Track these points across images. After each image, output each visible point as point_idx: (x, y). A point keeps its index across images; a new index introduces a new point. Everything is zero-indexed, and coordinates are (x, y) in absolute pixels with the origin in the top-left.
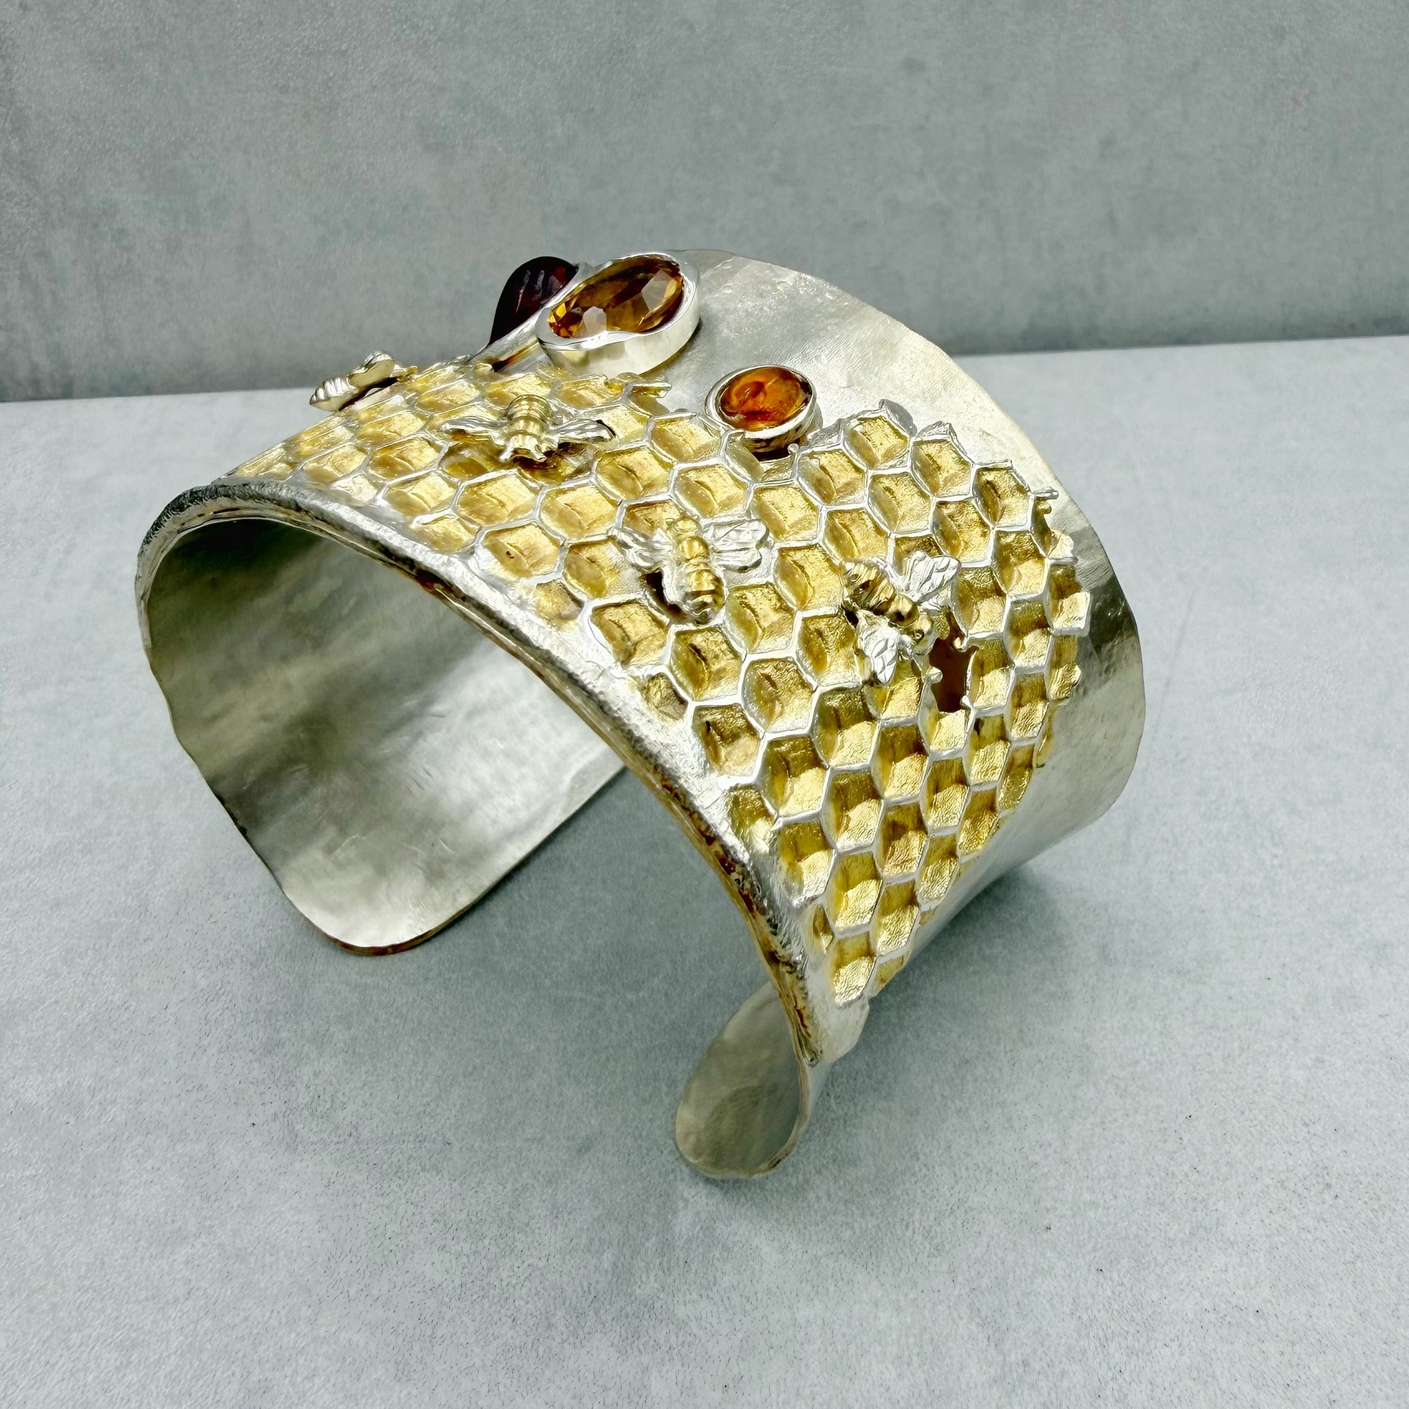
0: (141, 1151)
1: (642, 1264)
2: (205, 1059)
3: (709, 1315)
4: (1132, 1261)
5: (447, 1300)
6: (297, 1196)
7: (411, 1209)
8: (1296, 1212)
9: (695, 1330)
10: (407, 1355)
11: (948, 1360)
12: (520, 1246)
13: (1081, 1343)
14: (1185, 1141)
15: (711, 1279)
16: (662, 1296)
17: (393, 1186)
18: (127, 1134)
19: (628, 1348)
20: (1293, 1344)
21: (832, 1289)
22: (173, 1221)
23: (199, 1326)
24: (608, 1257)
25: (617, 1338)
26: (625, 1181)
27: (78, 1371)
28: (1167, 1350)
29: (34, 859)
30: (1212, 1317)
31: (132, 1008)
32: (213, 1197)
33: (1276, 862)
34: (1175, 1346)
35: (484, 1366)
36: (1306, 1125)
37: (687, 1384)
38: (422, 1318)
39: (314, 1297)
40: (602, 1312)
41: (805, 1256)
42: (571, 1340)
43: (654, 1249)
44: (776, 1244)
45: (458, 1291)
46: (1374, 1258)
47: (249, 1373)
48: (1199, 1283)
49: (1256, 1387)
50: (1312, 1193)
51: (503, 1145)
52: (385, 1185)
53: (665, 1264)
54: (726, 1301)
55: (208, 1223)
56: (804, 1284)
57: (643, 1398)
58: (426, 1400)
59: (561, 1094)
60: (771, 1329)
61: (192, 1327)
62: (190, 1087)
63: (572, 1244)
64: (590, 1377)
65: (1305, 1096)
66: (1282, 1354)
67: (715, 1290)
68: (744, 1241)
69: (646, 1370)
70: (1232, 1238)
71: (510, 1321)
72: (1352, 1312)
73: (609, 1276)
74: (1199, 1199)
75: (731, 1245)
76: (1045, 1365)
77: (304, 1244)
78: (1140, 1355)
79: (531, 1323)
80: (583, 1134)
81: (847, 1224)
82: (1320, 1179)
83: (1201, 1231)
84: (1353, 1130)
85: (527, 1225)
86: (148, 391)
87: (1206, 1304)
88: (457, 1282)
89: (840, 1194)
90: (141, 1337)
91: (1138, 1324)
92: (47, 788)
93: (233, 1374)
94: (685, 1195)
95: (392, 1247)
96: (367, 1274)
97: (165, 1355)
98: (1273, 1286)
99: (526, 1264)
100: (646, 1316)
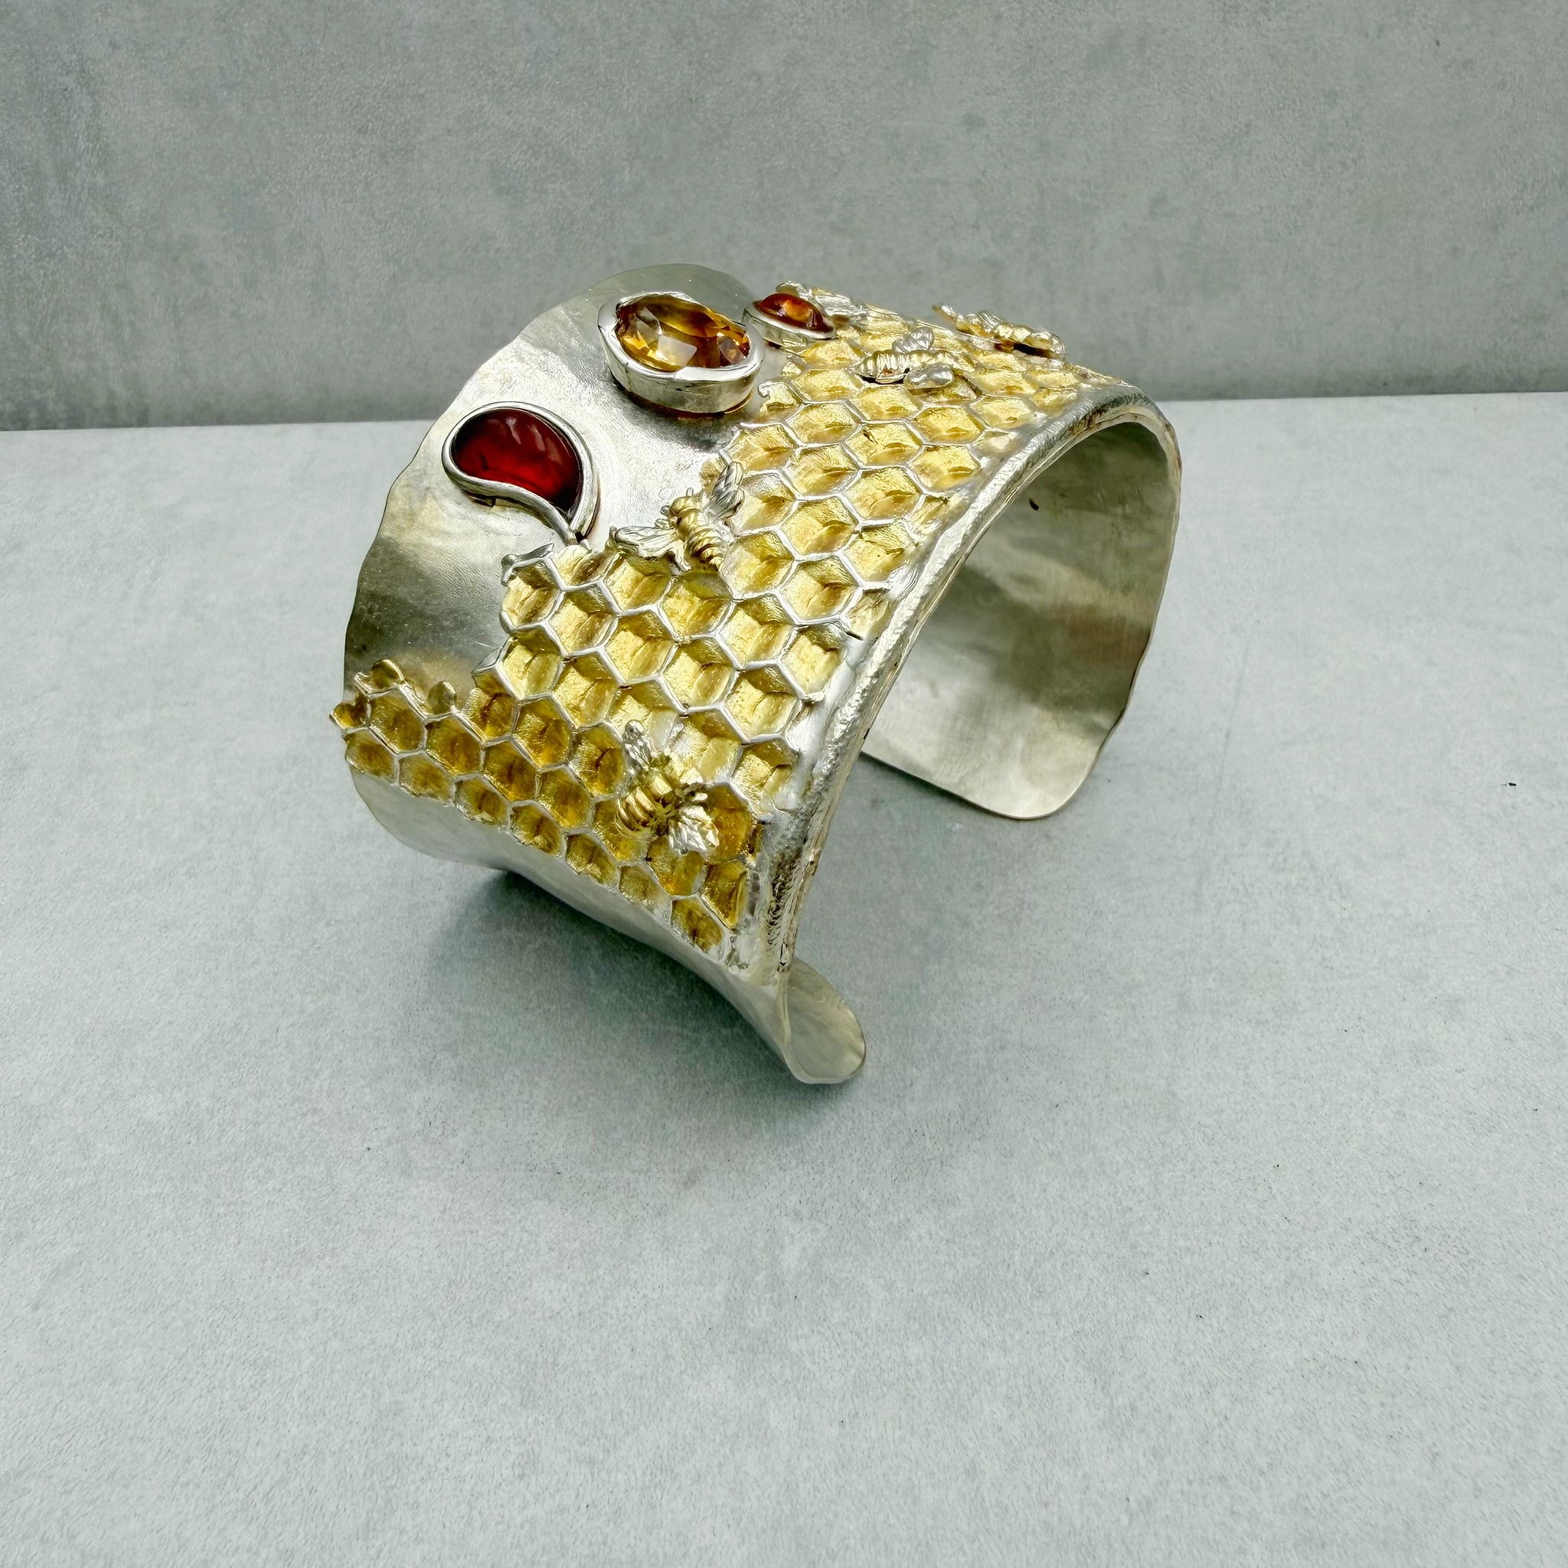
0: (261, 1172)
1: (753, 1298)
2: (318, 1082)
3: (822, 1350)
4: (1230, 1308)
5: (565, 1328)
6: (416, 1221)
7: (526, 1236)
8: (1387, 1264)
9: (809, 1365)
10: (532, 1382)
11: (1057, 1402)
12: (633, 1277)
13: (1186, 1389)
14: (1274, 1191)
15: (821, 1314)
16: (775, 1330)
17: (508, 1214)
18: (247, 1155)
19: (745, 1381)
20: (1393, 1396)
21: (939, 1328)
22: (297, 1243)
23: (328, 1347)
24: (720, 1289)
25: (734, 1369)
26: (732, 1216)
27: (214, 1388)
28: (1270, 1398)
29: (141, 881)
30: (1312, 1366)
32: (334, 1220)
33: (1345, 915)
34: (1277, 1394)
35: (606, 1394)
36: (1391, 1177)
37: (804, 1418)
38: (544, 1345)
39: (438, 1321)
40: (718, 1343)
41: (911, 1295)
42: (689, 1371)
43: (764, 1284)
44: (882, 1281)
45: (577, 1320)
46: (1467, 1312)
47: (379, 1395)
48: (1297, 1332)
49: (1358, 1437)
50: (1402, 1246)
51: (612, 1175)
52: (500, 1213)
53: (776, 1298)
54: (836, 1335)
55: (331, 1245)
56: (912, 1322)
57: (763, 1431)
58: (553, 1426)
59: (664, 1127)
60: (883, 1367)
61: (322, 1348)
62: (305, 1110)
63: (685, 1276)
64: (710, 1408)
65: (1389, 1148)
66: (1383, 1405)
67: (825, 1325)
68: (850, 1277)
69: (763, 1403)
70: (1326, 1287)
71: (629, 1350)
72: (1448, 1365)
73: (722, 1309)
74: (1293, 1248)
75: (838, 1282)
76: (1152, 1410)
77: (426, 1268)
78: (1244, 1402)
79: (649, 1354)
80: (687, 1167)
81: (951, 1264)
82: (1409, 1232)
83: (1296, 1281)
84: (1437, 1184)
85: (640, 1255)
86: (221, 420)
87: (1306, 1354)
88: (575, 1310)
89: (941, 1234)
90: (273, 1356)
91: (1239, 1371)
92: (149, 811)
93: (364, 1395)
94: (791, 1231)
95: (510, 1275)
96: (488, 1300)
97: (298, 1373)
98: (1369, 1337)
99: (641, 1295)
100: (761, 1350)
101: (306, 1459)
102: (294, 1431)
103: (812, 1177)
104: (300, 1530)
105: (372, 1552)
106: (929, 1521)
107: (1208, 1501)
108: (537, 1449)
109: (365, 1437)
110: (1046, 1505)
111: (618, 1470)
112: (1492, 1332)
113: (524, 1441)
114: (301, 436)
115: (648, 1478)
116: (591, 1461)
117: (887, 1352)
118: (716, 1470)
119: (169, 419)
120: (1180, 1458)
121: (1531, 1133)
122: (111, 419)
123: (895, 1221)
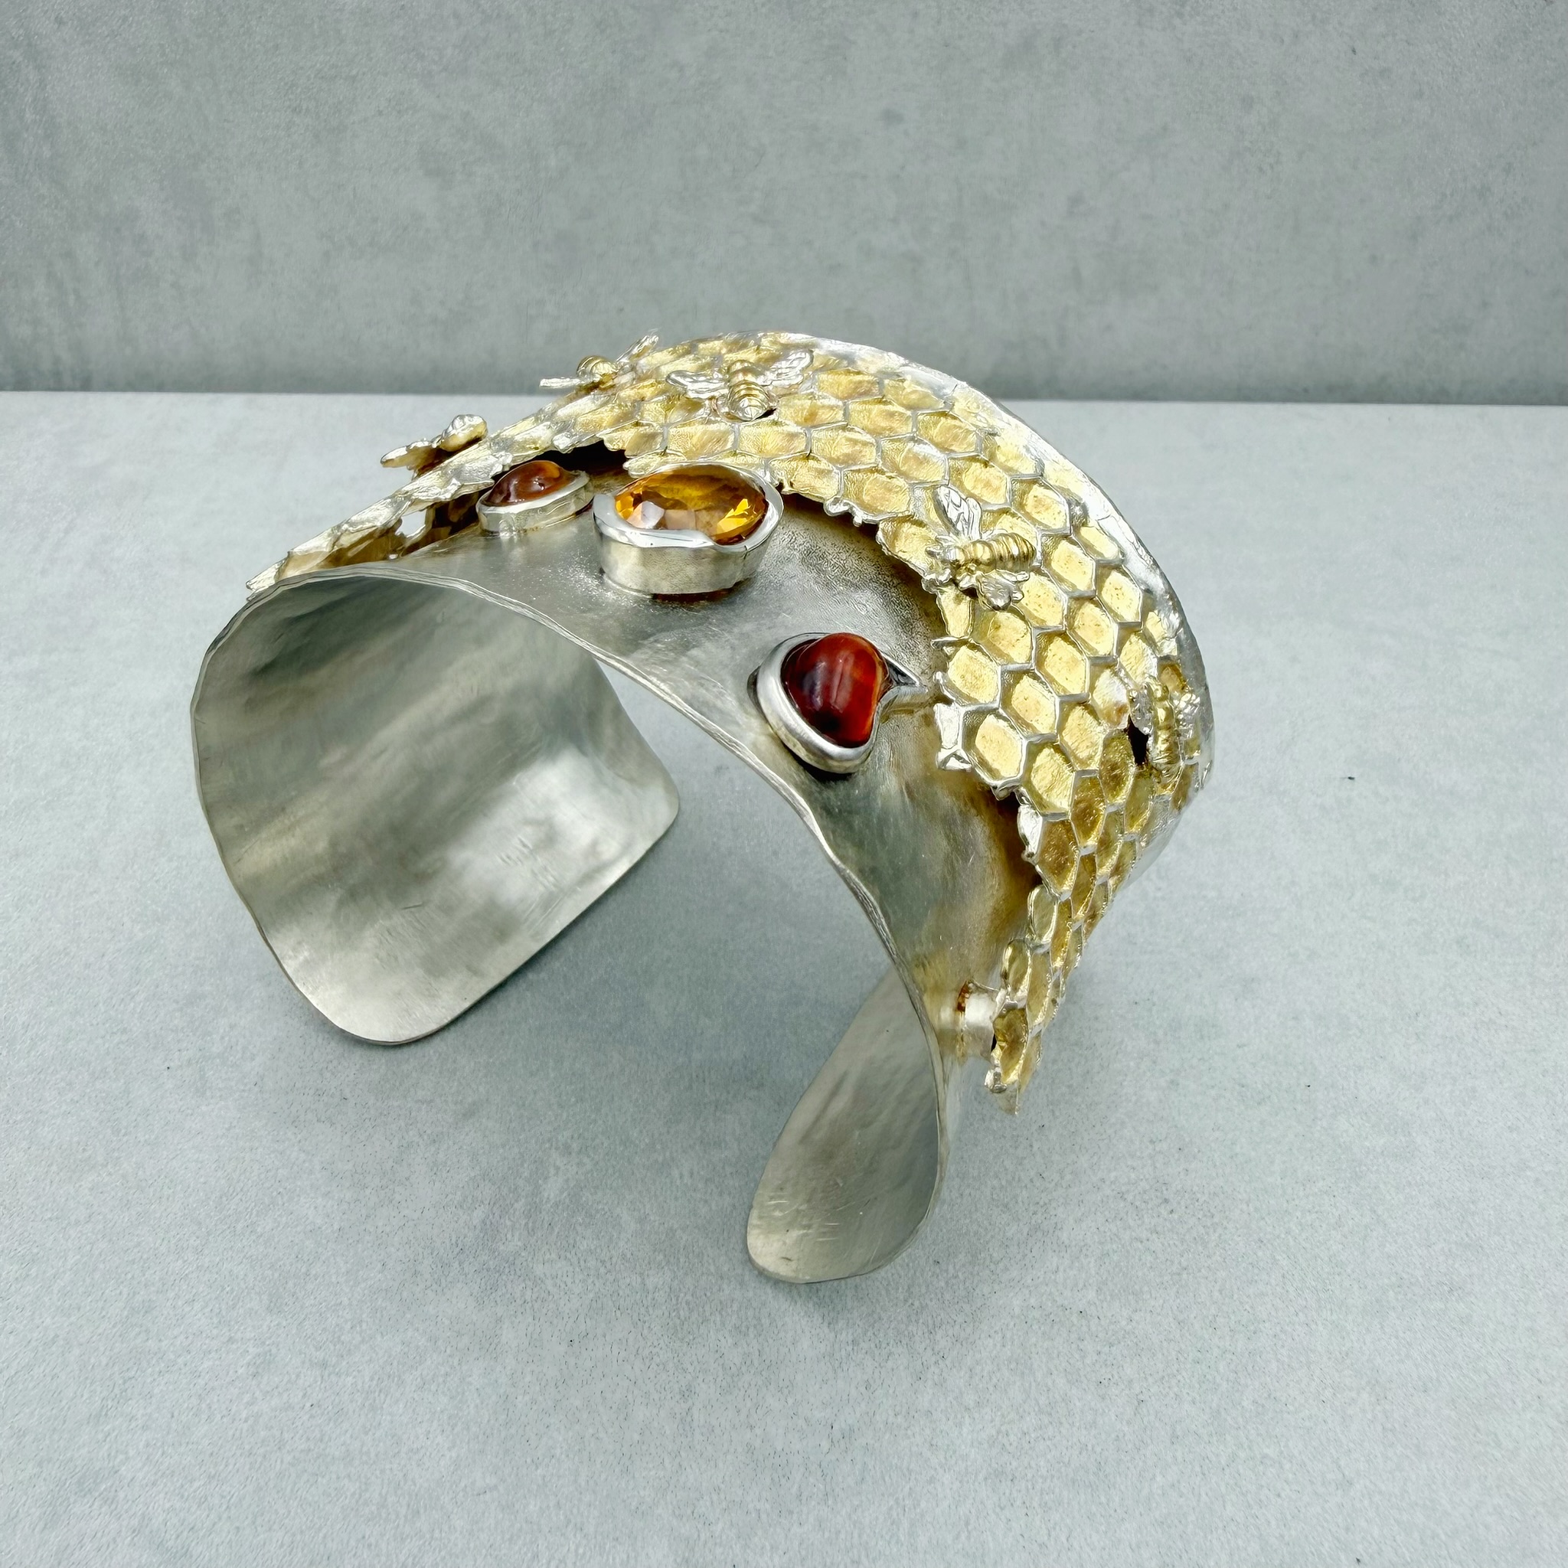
0: (63, 1084)
1: (508, 1223)
2: (132, 1005)
3: (565, 1275)
4: (969, 1255)
5: (324, 1241)
6: (200, 1136)
7: (303, 1156)
8: (1131, 1222)
9: (550, 1288)
10: (281, 1290)
11: (782, 1334)
12: (398, 1197)
13: (910, 1328)
14: (1035, 1149)
15: (572, 1242)
16: (523, 1254)
17: (289, 1134)
18: (53, 1068)
19: (485, 1299)
20: (1111, 1345)
21: (682, 1259)
22: (84, 1150)
23: (95, 1247)
24: (478, 1214)
25: (477, 1288)
26: (503, 1146)
28: (991, 1341)
30: (1037, 1314)
31: (72, 954)
32: (123, 1131)
33: (1159, 894)
34: (998, 1338)
35: (350, 1304)
36: (1152, 1142)
37: (535, 1335)
38: (300, 1256)
39: (203, 1229)
40: (467, 1263)
41: (662, 1228)
42: (435, 1287)
43: (522, 1211)
44: (636, 1214)
45: (336, 1235)
46: (1200, 1271)
47: (135, 1293)
48: (1030, 1281)
49: (1068, 1381)
50: (1150, 1206)
51: (396, 1104)
52: (281, 1133)
53: (530, 1225)
54: (582, 1262)
55: (116, 1154)
56: (657, 1253)
57: (493, 1346)
58: (294, 1332)
59: (454, 1062)
60: (621, 1293)
61: (88, 1247)
62: (115, 1030)
63: (448, 1199)
64: (447, 1322)
65: (1155, 1115)
66: (1099, 1353)
67: (573, 1252)
68: (606, 1209)
69: (499, 1320)
70: (1067, 1242)
71: (379, 1265)
72: (1171, 1319)
73: (477, 1232)
74: (1042, 1203)
75: (593, 1213)
76: (873, 1346)
77: (202, 1180)
78: (964, 1343)
79: (399, 1269)
80: (470, 1100)
81: (706, 1201)
82: (1159, 1194)
83: (1039, 1234)
84: (1196, 1150)
85: (407, 1179)
86: (161, 388)
87: (1033, 1301)
88: (336, 1227)
89: (702, 1173)
90: (41, 1253)
91: (967, 1315)
92: (21, 747)
93: (120, 1293)
94: (558, 1163)
95: (281, 1190)
96: (254, 1212)
97: (62, 1270)
98: (1099, 1290)
99: (402, 1214)
100: (507, 1270)
101: (54, 1348)
102: (48, 1321)
103: (588, 1114)
104: (36, 1413)
105: (100, 1436)
106: (636, 1437)
107: (909, 1432)
108: (274, 1351)
109: (115, 1330)
110: (752, 1428)
111: (347, 1375)
112: (1220, 1292)
113: (264, 1343)
114: (233, 405)
115: (375, 1382)
116: (324, 1365)
117: (628, 1281)
118: (441, 1380)
119: (111, 386)
120: (891, 1391)
121: (1300, 1108)
122: (56, 383)
123: (660, 1159)
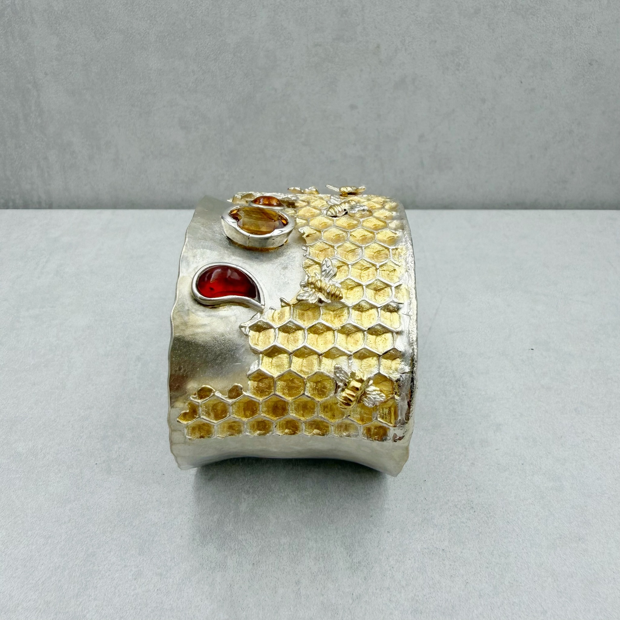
0: (57, 471)
2: (81, 440)
3: (250, 539)
4: (400, 529)
5: (159, 528)
6: (110, 489)
7: (149, 496)
8: (460, 516)
9: (244, 544)
10: (143, 547)
11: (332, 560)
13: (380, 557)
14: (423, 489)
15: (252, 527)
16: (234, 532)
17: (143, 488)
18: (52, 465)
19: (220, 549)
20: (455, 562)
21: (293, 533)
22: (66, 495)
23: (72, 532)
24: (216, 517)
25: (217, 545)
26: (224, 491)
27: (29, 545)
28: (410, 561)
29: (27, 368)
30: (427, 551)
31: (58, 421)
32: (80, 488)
33: (464, 393)
34: (413, 560)
35: (170, 552)
36: (466, 486)
37: (240, 562)
38: (150, 534)
39: (113, 525)
40: (213, 535)
41: (285, 521)
42: (201, 544)
43: (232, 515)
44: (275, 516)
45: (163, 526)
46: (486, 534)
47: (88, 549)
48: (423, 539)
49: (440, 576)
50: (466, 510)
52: (140, 488)
53: (236, 521)
54: (256, 535)
55: (78, 497)
56: (284, 530)
57: (224, 566)
58: (149, 562)
60: (271, 545)
61: (70, 532)
62: (75, 450)
63: (204, 512)
64: (206, 558)
65: (467, 476)
66: (451, 565)
68: (264, 514)
69: (226, 557)
70: (436, 523)
71: (180, 537)
72: (476, 552)
73: (216, 524)
74: (426, 509)
75: (259, 515)
76: (366, 564)
77: (111, 506)
78: (400, 563)
79: (187, 538)
81: (301, 511)
82: (469, 505)
83: (426, 521)
84: (483, 489)
86: (79, 207)
87: (425, 546)
88: (163, 522)
89: (299, 500)
90: (52, 535)
91: (400, 552)
92: (34, 344)
93: (83, 549)
94: (245, 497)
95: (141, 509)
96: (132, 517)
97: (60, 541)
98: (449, 541)
99: (187, 517)
100: (228, 538)
101: (59, 570)
102: (56, 560)
103: (255, 479)
104: (53, 595)
105: (78, 603)
106: (280, 599)
107: (382, 596)
108: (142, 570)
109: (82, 563)
110: (323, 595)
111: (170, 578)
112: (494, 541)
113: (138, 567)
114: (107, 214)
115: (181, 581)
116: (161, 575)
117: (273, 541)
118: (205, 579)
119: (60, 207)
120: (374, 581)
121: (520, 472)
122: (39, 206)
123: (283, 495)
